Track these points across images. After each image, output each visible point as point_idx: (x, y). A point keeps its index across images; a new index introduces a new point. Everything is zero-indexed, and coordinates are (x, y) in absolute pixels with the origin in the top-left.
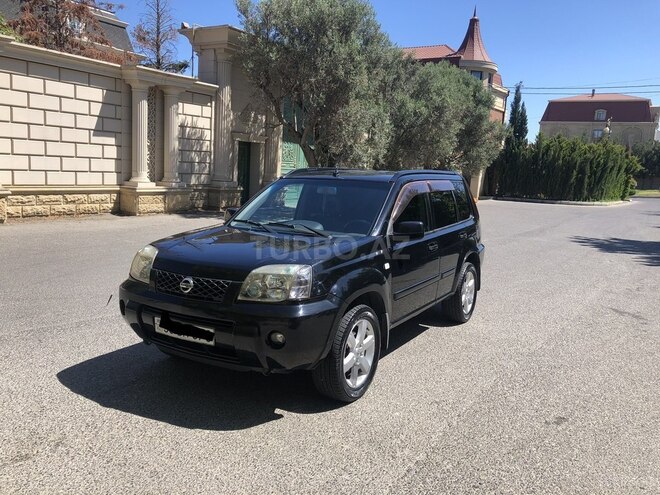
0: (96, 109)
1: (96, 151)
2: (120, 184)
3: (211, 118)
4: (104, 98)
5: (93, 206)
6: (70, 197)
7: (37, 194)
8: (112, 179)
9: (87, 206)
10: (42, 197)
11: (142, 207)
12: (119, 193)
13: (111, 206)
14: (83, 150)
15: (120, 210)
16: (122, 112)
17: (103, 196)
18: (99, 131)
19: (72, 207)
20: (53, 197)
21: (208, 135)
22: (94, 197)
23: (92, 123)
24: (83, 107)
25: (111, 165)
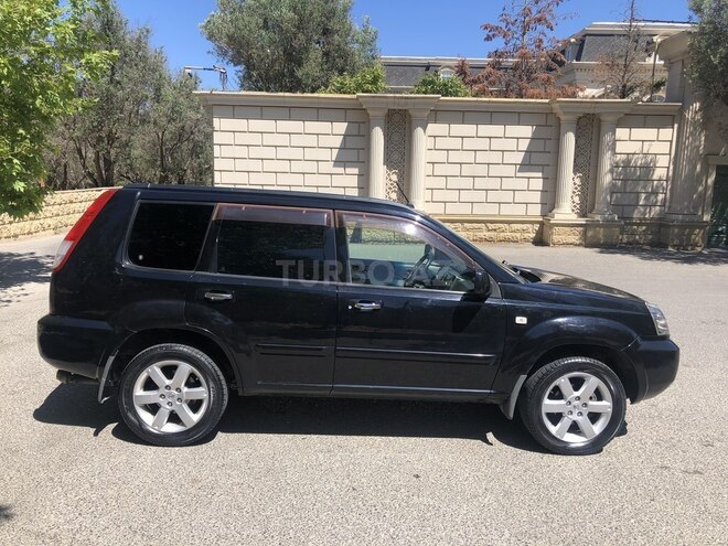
0: (524, 145)
1: (522, 184)
2: (543, 216)
3: (671, 141)
4: (534, 133)
5: (514, 234)
6: (491, 226)
7: (462, 222)
8: (536, 211)
9: (508, 235)
10: (466, 225)
11: (556, 238)
12: (542, 224)
13: (533, 235)
14: (507, 184)
15: (540, 241)
16: (550, 145)
17: (525, 226)
18: (526, 166)
19: (492, 234)
20: (475, 225)
21: (663, 161)
22: (515, 226)
23: (519, 157)
24: (511, 144)
25: (537, 197)
